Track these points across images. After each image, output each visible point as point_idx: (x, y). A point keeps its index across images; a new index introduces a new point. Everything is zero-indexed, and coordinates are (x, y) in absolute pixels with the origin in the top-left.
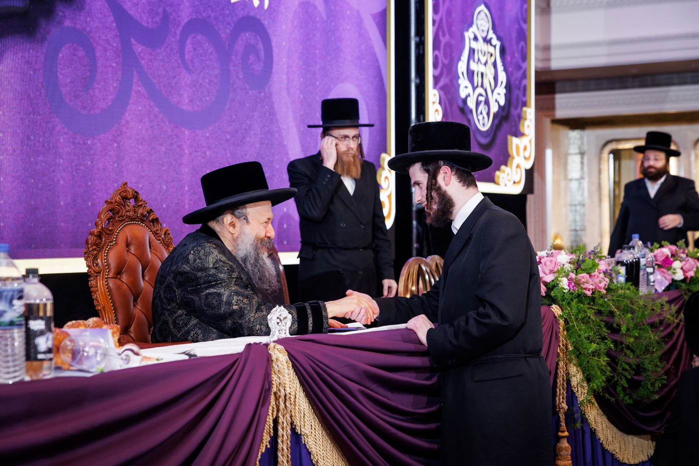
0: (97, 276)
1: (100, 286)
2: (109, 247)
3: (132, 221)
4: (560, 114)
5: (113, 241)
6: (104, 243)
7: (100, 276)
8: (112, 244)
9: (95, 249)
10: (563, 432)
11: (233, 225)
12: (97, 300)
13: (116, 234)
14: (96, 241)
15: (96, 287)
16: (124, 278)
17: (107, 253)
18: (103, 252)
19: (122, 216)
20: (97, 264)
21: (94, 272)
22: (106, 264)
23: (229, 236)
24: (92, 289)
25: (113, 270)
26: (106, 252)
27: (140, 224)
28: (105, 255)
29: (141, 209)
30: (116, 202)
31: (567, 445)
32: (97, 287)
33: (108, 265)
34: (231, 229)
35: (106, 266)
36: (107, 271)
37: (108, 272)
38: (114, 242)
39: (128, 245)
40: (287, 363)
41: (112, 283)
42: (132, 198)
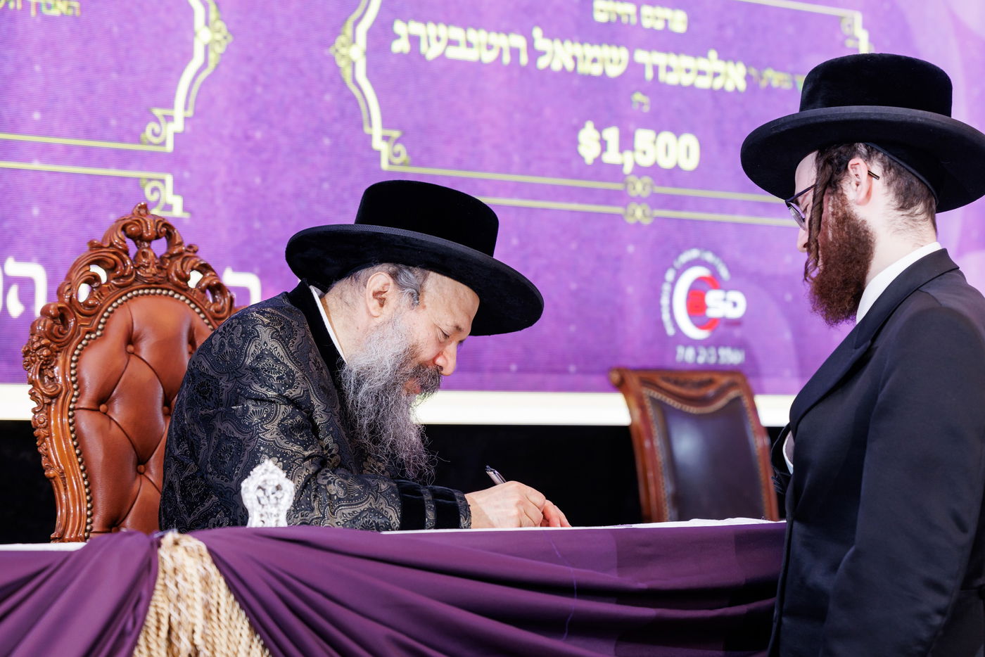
0: (49, 404)
1: (56, 426)
2: (84, 342)
3: (150, 289)
5: (97, 329)
6: (73, 335)
7: (56, 404)
8: (93, 336)
9: (47, 346)
11: (380, 297)
12: (47, 456)
13: (106, 314)
14: (51, 328)
15: (45, 428)
16: (119, 411)
17: (78, 355)
18: (70, 353)
19: (123, 276)
20: (52, 379)
21: (43, 394)
22: (73, 379)
24: (36, 433)
25: (89, 393)
26: (76, 352)
27: (173, 296)
28: (74, 358)
29: (178, 262)
30: (112, 245)
32: (48, 425)
33: (79, 381)
35: (73, 383)
36: (76, 393)
37: (77, 397)
38: (98, 333)
39: (131, 339)
40: (206, 580)
41: (86, 422)
42: (158, 237)
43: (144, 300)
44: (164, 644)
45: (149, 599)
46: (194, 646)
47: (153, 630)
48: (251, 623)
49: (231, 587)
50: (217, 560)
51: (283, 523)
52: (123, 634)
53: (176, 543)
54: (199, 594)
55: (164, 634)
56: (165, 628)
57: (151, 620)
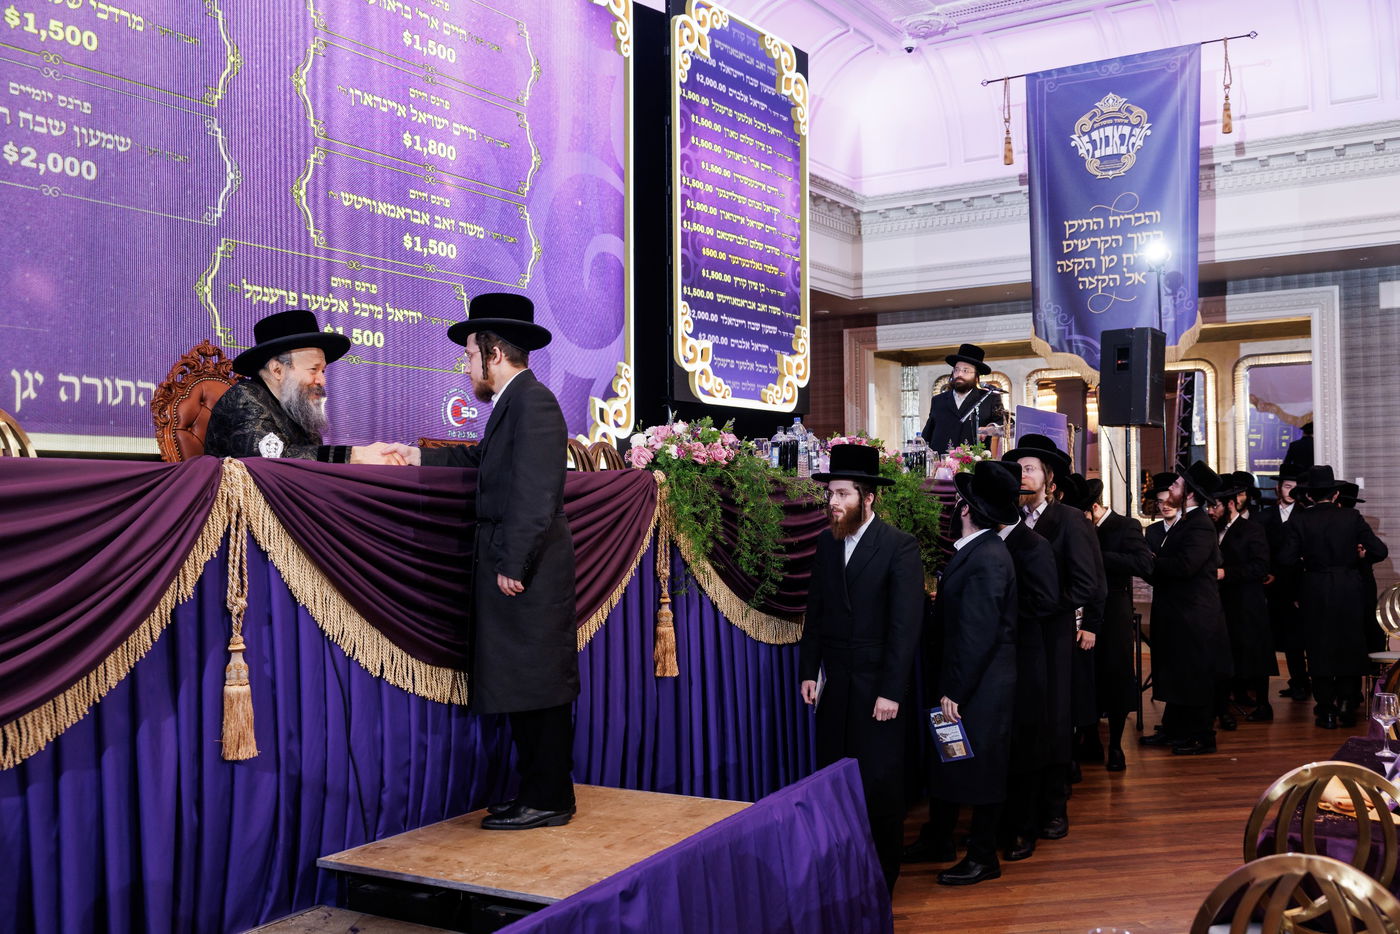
0: (164, 427)
1: (167, 437)
2: (180, 400)
4: (882, 346)
5: (186, 394)
6: (175, 396)
7: (167, 427)
8: (184, 397)
10: (664, 598)
11: (278, 371)
13: (190, 388)
15: (162, 438)
16: (197, 431)
18: (173, 404)
19: (198, 371)
20: (165, 416)
22: (175, 416)
23: (276, 382)
25: (182, 422)
26: (176, 404)
27: (222, 381)
28: (175, 407)
29: (225, 367)
30: (192, 357)
31: (669, 611)
33: (178, 417)
34: (276, 375)
35: (175, 418)
36: (176, 423)
38: (187, 396)
39: (202, 400)
40: (244, 478)
41: (181, 436)
42: (214, 355)
43: (207, 382)
44: (225, 506)
45: (219, 485)
46: (239, 506)
47: (220, 499)
48: (265, 499)
49: (256, 482)
50: (250, 470)
51: (278, 457)
52: (207, 499)
53: (230, 462)
54: (241, 484)
55: (225, 501)
56: (226, 498)
57: (220, 495)
